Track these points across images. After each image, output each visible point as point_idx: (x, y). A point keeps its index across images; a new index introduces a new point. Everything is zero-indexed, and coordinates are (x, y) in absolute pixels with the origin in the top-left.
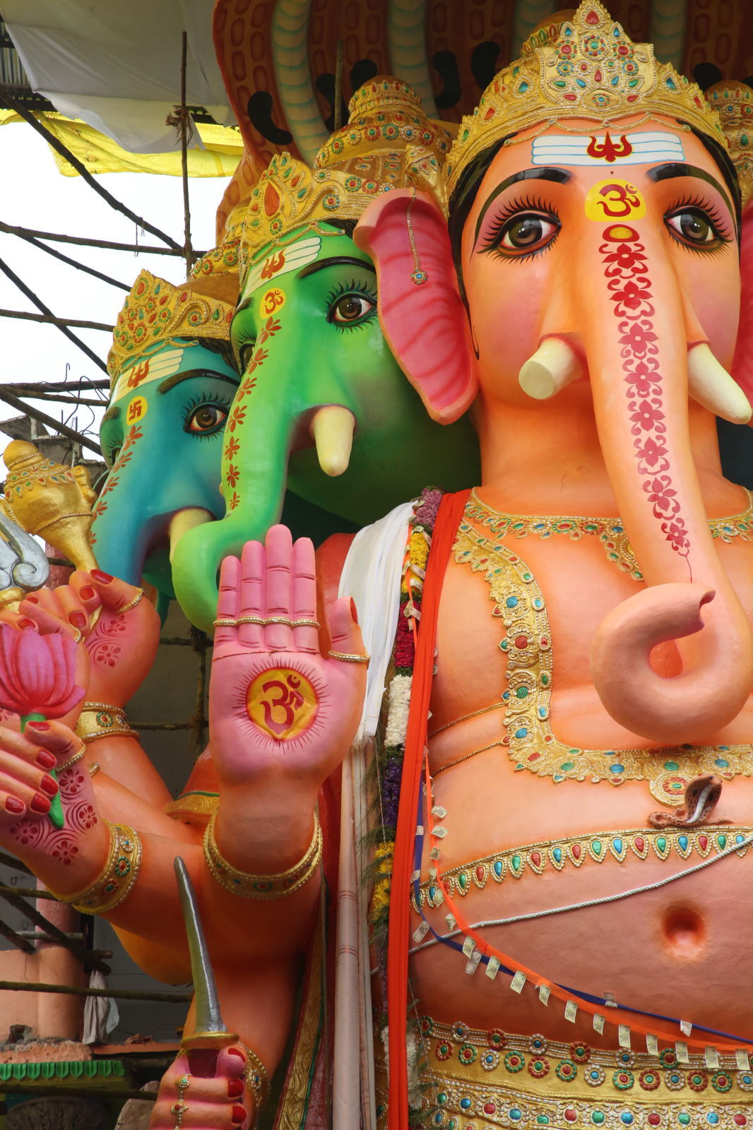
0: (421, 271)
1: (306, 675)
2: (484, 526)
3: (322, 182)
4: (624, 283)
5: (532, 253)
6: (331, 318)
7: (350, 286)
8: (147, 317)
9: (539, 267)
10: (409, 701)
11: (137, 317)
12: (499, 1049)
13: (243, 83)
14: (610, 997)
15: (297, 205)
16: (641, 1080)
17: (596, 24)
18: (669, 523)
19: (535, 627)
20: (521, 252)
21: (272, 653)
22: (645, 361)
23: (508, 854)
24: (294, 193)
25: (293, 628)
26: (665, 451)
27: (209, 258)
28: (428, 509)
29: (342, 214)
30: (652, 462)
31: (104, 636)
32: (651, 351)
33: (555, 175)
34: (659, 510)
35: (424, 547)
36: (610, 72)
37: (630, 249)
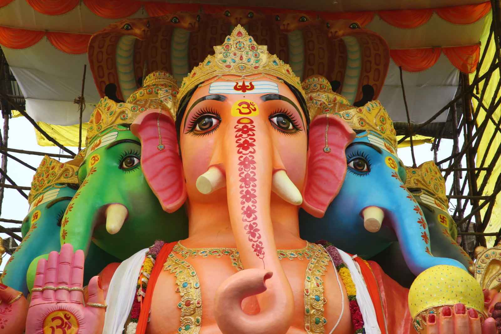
0: (162, 144)
1: (74, 313)
2: (179, 254)
3: (120, 108)
4: (243, 140)
5: (208, 132)
6: (121, 167)
7: (130, 152)
8: (45, 176)
9: (211, 139)
11: (41, 176)
13: (103, 79)
15: (109, 118)
17: (241, 36)
18: (255, 244)
19: (195, 296)
20: (203, 132)
21: (58, 303)
22: (249, 172)
24: (108, 113)
25: (70, 291)
26: (256, 212)
27: (81, 153)
28: (156, 248)
29: (128, 122)
30: (249, 216)
33: (219, 98)
34: (251, 238)
35: (151, 264)
36: (247, 56)
37: (248, 127)
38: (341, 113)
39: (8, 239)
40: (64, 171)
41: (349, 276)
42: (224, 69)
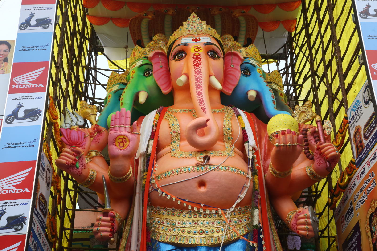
0: (161, 65)
1: (127, 137)
2: (170, 112)
3: (143, 50)
4: (196, 62)
5: (181, 60)
6: (144, 75)
7: (148, 69)
8: (113, 79)
10: (153, 145)
12: (166, 211)
13: (135, 38)
14: (187, 199)
15: (139, 54)
16: (193, 216)
17: (194, 18)
19: (177, 129)
21: (120, 132)
22: (199, 76)
23: (167, 172)
24: (138, 52)
25: (125, 128)
26: (202, 93)
28: (160, 110)
29: (147, 56)
30: (199, 95)
31: (97, 137)
32: (200, 75)
33: (185, 45)
34: (200, 104)
35: (158, 116)
36: (197, 26)
37: (198, 57)
38: (238, 50)
39: (99, 106)
40: (120, 78)
41: (242, 119)
42: (187, 32)
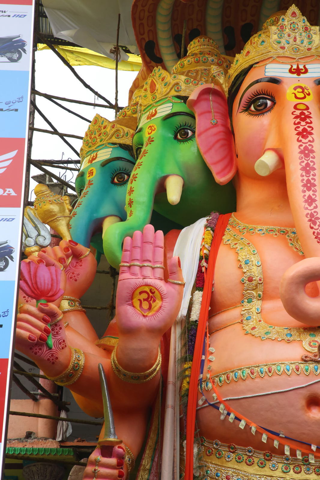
0: (215, 119)
1: (158, 289)
2: (236, 229)
3: (174, 80)
4: (302, 128)
5: (263, 114)
6: (176, 138)
7: (184, 124)
8: (97, 134)
9: (266, 119)
10: (201, 302)
11: (93, 134)
12: (233, 452)
13: (143, 37)
14: (282, 433)
15: (163, 89)
16: (293, 469)
17: (295, 17)
19: (256, 273)
21: (144, 279)
22: (309, 161)
23: (240, 369)
24: (162, 84)
25: (153, 268)
26: (316, 201)
27: (125, 110)
28: (213, 220)
29: (182, 94)
30: (310, 204)
31: (73, 268)
32: (312, 157)
33: (274, 81)
34: (312, 225)
35: (210, 237)
36: (300, 38)
37: (305, 114)
40: (115, 132)
42: (279, 50)
